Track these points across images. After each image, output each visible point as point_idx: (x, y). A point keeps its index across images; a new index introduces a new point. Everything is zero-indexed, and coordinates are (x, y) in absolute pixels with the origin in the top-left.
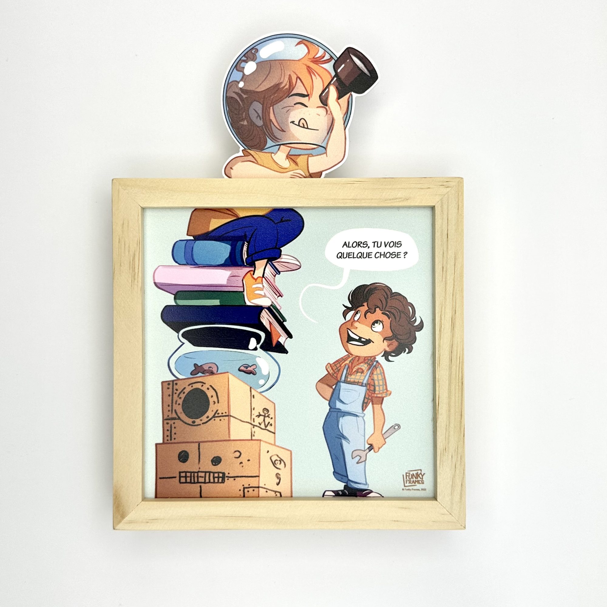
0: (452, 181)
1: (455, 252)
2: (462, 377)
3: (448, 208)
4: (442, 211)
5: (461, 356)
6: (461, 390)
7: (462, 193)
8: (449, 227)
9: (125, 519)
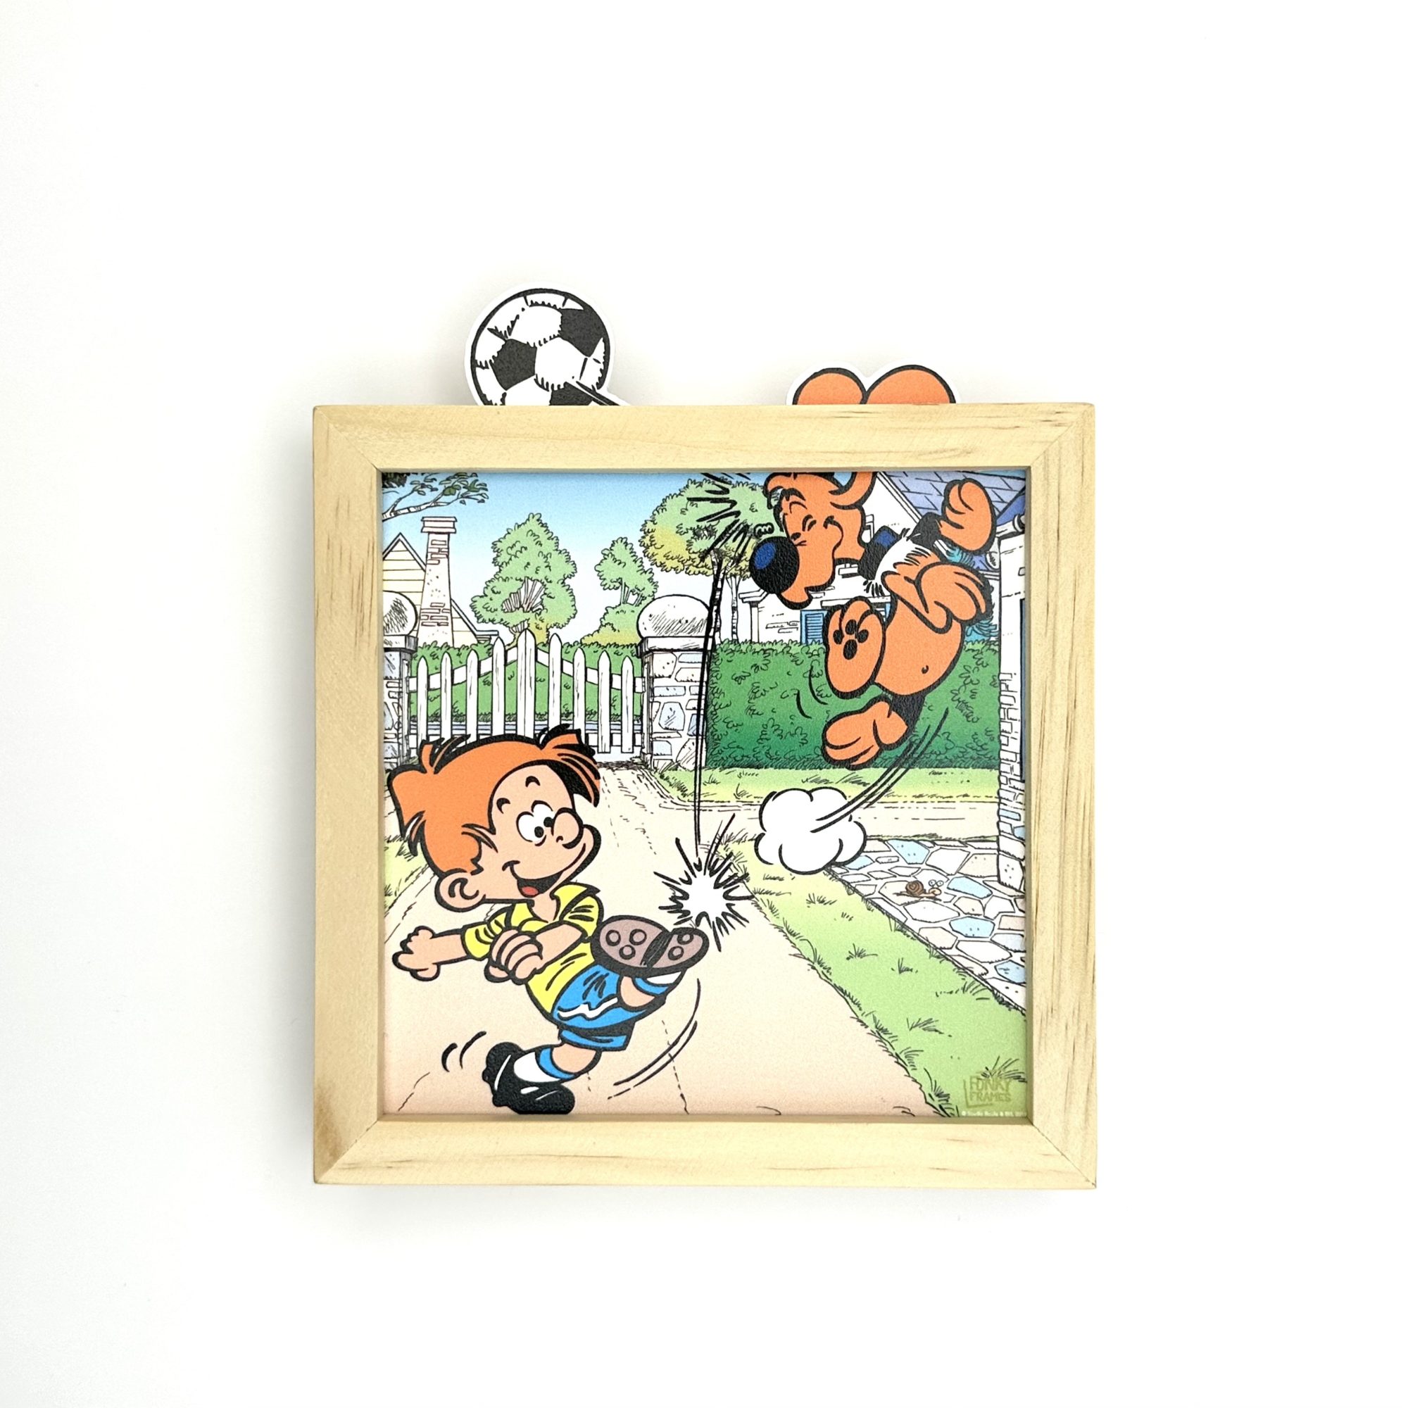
0: (1070, 412)
1: (1075, 571)
2: (1090, 848)
8: (1061, 515)
9: (340, 1161)
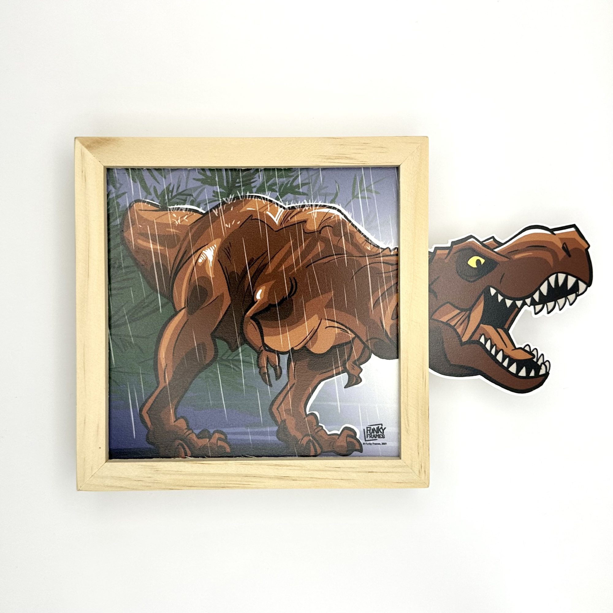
3: (398, 472)
4: (395, 467)
5: (249, 486)
6: (216, 485)
7: (414, 487)
